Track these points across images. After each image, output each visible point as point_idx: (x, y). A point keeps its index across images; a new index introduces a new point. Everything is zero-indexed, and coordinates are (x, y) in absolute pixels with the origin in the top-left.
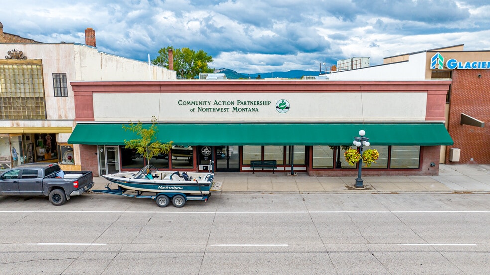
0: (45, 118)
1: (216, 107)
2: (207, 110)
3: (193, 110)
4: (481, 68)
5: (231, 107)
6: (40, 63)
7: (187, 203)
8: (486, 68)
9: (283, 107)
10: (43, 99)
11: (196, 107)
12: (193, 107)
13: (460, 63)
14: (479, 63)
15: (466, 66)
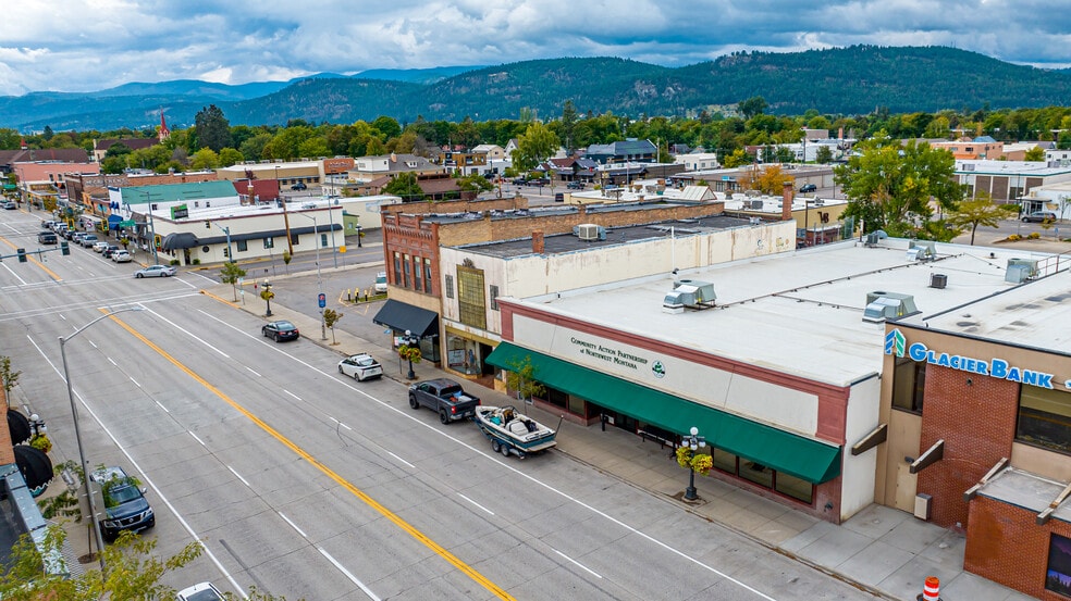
0: (485, 329)
1: (600, 352)
2: (593, 354)
3: (582, 351)
4: (966, 369)
5: (612, 356)
6: (481, 273)
7: (510, 455)
8: (975, 371)
9: (658, 369)
10: (484, 310)
11: (585, 348)
12: (583, 347)
13: (931, 354)
14: (963, 360)
15: (941, 362)
